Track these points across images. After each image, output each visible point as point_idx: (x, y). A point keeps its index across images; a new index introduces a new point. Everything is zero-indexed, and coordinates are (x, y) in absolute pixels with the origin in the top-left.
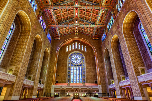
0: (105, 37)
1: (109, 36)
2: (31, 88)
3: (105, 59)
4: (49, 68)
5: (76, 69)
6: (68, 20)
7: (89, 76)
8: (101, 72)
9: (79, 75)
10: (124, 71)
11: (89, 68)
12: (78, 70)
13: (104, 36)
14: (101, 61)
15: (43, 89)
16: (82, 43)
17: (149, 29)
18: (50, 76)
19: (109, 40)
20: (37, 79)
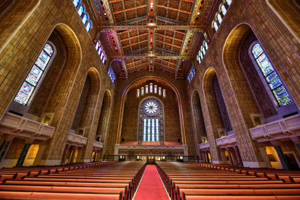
1: (200, 72)
2: (83, 148)
3: (193, 106)
5: (151, 122)
6: (139, 49)
7: (170, 132)
9: (155, 129)
10: (223, 124)
11: (170, 120)
12: (153, 123)
13: (191, 73)
14: (187, 110)
15: (102, 149)
16: (159, 85)
17: (274, 47)
18: (113, 130)
19: (200, 78)
20: (91, 135)
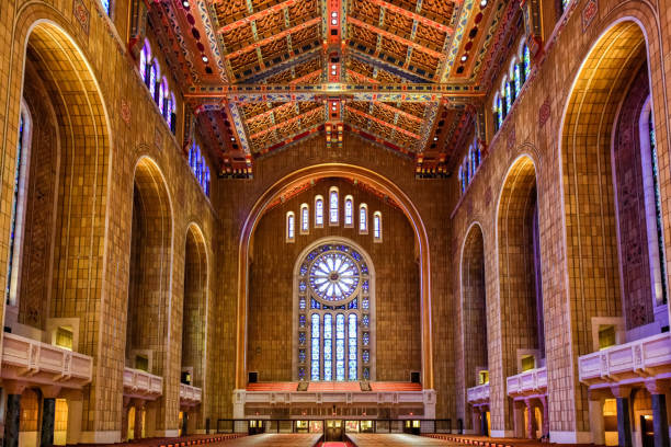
0: (477, 162)
1: (497, 161)
3: (465, 275)
4: (216, 318)
5: (334, 324)
6: (287, 56)
7: (390, 352)
8: (440, 334)
9: (347, 347)
10: (535, 334)
11: (390, 319)
12: (340, 327)
13: (470, 157)
14: (447, 287)
15: (199, 405)
18: (222, 352)
19: (492, 183)
20: (170, 367)
